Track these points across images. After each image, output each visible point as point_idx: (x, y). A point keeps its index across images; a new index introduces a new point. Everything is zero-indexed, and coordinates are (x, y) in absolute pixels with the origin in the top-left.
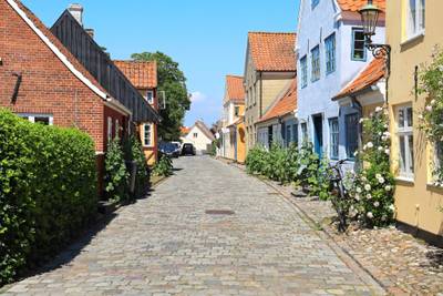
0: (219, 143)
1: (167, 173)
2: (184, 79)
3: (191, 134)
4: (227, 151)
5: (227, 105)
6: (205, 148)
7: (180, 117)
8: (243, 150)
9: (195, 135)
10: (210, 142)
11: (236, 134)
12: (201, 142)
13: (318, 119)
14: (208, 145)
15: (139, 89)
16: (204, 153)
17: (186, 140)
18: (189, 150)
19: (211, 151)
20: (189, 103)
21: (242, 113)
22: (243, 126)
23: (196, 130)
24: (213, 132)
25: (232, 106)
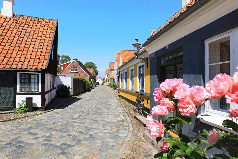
0: (104, 82)
1: (96, 87)
2: (97, 68)
3: (98, 80)
4: (106, 84)
5: (106, 75)
6: (101, 83)
7: (96, 76)
8: (108, 83)
9: (99, 80)
10: (103, 82)
11: (107, 80)
12: (101, 82)
13: (116, 79)
14: (102, 83)
15: (91, 73)
16: (101, 84)
17: (97, 81)
18: (98, 84)
19: (103, 84)
20: (98, 73)
21: (108, 77)
22: (108, 79)
23: (99, 79)
24: (103, 79)
25: (107, 75)
